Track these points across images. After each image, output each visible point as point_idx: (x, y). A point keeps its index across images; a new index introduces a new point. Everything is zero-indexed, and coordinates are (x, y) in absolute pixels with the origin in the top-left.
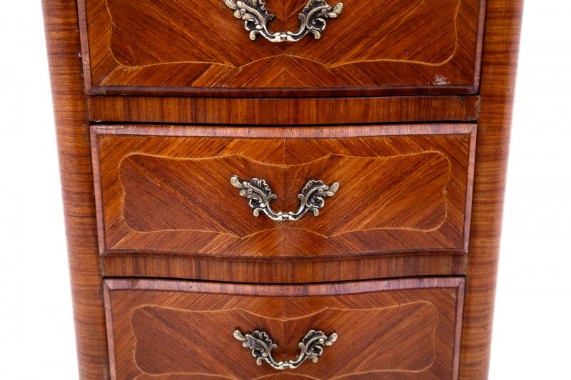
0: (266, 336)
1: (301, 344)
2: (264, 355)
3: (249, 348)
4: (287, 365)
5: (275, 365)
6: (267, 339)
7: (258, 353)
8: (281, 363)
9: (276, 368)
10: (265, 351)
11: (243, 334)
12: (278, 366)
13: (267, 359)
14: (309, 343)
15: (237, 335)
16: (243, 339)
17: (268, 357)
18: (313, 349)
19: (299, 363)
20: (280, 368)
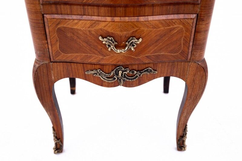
0: (112, 39)
1: (127, 43)
2: (112, 46)
3: (105, 44)
4: (121, 51)
5: (116, 51)
6: (113, 41)
7: (109, 46)
8: (119, 50)
9: (117, 52)
10: (112, 45)
11: (103, 38)
12: (117, 51)
13: (112, 48)
14: (130, 43)
15: (100, 38)
16: (103, 40)
17: (113, 48)
18: (132, 45)
19: (126, 51)
20: (118, 52)
